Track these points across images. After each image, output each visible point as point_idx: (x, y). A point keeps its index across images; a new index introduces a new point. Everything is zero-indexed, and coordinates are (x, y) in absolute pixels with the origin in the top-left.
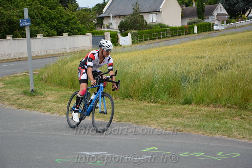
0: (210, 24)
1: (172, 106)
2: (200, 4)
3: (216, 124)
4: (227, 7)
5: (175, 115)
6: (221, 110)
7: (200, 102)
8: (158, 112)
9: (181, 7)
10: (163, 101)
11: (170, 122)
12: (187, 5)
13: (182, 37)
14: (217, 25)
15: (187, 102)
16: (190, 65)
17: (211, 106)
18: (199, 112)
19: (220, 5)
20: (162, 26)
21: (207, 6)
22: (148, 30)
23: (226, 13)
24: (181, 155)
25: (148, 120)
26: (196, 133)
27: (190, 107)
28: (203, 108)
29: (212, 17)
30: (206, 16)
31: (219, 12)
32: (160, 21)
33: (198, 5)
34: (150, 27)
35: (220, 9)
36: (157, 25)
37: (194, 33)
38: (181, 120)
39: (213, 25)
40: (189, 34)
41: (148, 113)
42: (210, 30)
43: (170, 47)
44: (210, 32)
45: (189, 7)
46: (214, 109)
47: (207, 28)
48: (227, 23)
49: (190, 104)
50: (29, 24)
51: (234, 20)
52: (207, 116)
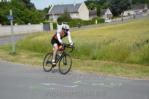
0: (103, 19)
1: (86, 61)
2: (99, 9)
3: (109, 70)
4: (112, 11)
5: (88, 65)
6: (111, 62)
7: (101, 59)
8: (80, 63)
9: (89, 10)
10: (82, 58)
11: (86, 68)
12: (92, 10)
13: (90, 25)
14: (107, 20)
15: (94, 59)
16: (95, 40)
17: (106, 60)
18: (100, 64)
19: (108, 10)
20: (79, 20)
21: (102, 10)
22: (72, 22)
23: (111, 14)
24: (93, 85)
25: (75, 68)
26: (100, 74)
27: (96, 61)
28: (102, 62)
29: (105, 16)
30: (101, 15)
31: (108, 13)
32: (78, 17)
33: (97, 10)
34: (73, 20)
35: (109, 12)
36: (77, 19)
37: (95, 24)
38: (91, 68)
39: (105, 20)
40: (93, 24)
41: (74, 64)
42: (104, 22)
43: (84, 30)
44: (103, 23)
45: (93, 10)
46: (108, 62)
47: (102, 21)
48: (112, 19)
49: (96, 59)
50: (12, 18)
51: (115, 17)
52: (105, 66)
